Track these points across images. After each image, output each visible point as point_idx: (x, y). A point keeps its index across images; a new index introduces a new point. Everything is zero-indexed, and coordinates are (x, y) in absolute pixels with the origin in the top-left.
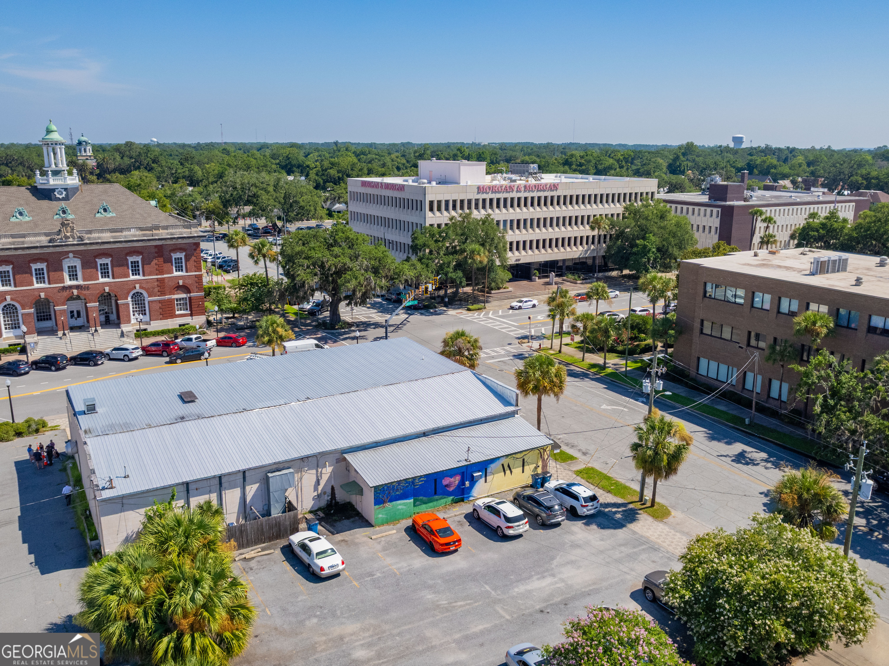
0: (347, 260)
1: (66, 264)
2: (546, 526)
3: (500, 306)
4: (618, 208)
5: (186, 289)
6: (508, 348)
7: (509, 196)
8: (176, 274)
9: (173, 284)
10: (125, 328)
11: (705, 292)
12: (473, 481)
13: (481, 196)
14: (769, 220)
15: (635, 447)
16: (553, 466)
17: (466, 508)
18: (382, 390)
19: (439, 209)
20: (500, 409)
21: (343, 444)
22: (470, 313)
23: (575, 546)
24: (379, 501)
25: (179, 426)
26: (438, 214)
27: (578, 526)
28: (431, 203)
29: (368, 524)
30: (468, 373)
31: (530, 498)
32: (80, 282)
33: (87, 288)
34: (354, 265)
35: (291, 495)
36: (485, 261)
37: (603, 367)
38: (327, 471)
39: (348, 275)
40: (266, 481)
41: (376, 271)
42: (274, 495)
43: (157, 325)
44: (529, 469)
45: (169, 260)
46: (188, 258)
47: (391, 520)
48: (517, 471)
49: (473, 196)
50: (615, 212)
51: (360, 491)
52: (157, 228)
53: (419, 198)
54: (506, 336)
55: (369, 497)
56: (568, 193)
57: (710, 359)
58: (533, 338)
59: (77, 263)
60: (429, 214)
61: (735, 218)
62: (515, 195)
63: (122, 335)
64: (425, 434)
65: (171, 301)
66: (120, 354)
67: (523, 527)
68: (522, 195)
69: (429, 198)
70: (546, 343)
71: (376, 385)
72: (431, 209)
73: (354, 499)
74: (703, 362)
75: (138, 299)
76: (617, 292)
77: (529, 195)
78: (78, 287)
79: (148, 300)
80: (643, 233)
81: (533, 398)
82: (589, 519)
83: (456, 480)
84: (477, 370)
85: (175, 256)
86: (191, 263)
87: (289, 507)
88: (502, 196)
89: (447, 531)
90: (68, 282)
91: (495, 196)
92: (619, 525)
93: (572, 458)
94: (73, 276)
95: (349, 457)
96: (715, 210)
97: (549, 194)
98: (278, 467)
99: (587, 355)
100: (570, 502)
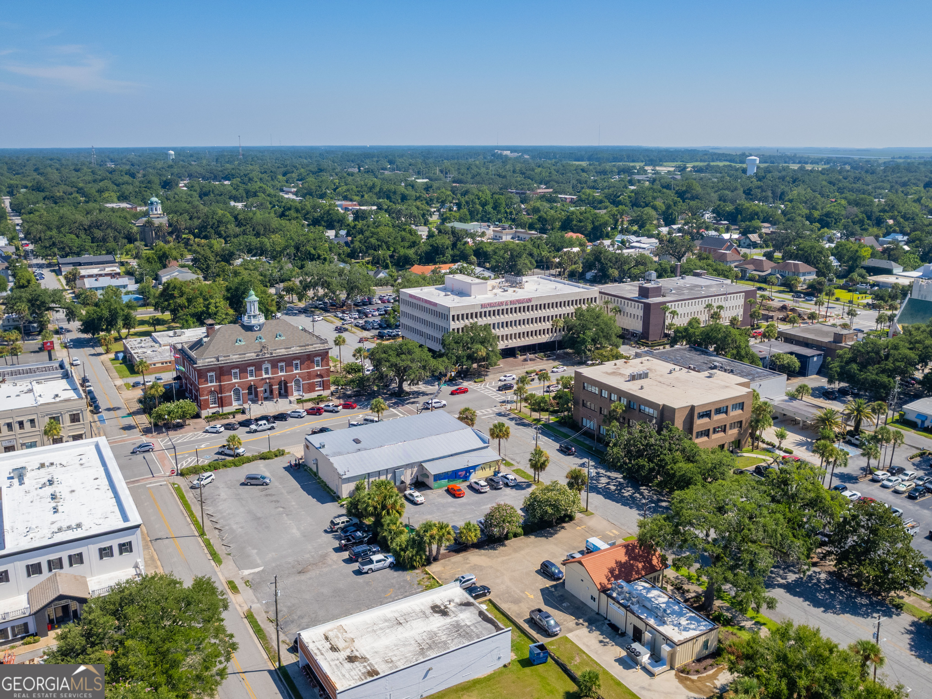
0: (409, 363)
1: (264, 367)
2: (496, 489)
3: (493, 379)
4: (571, 309)
5: (321, 376)
6: (494, 409)
7: (500, 308)
8: (316, 368)
9: (314, 374)
10: (292, 398)
11: (584, 387)
12: (470, 473)
13: (483, 310)
14: (674, 313)
15: (530, 460)
16: (503, 468)
17: (468, 484)
18: (434, 437)
19: (458, 319)
20: (482, 445)
21: (421, 460)
22: (476, 384)
23: (505, 495)
24: (435, 480)
25: (359, 453)
26: (457, 322)
27: (508, 490)
28: (453, 316)
29: (431, 489)
30: (469, 429)
31: (491, 480)
32: (270, 376)
33: (273, 378)
34: (414, 365)
35: (403, 478)
36: (484, 354)
37: (538, 420)
38: (415, 469)
39: (410, 372)
40: (394, 473)
41: (424, 368)
42: (397, 478)
43: (307, 396)
44: (493, 469)
45: (313, 362)
46: (322, 360)
47: (440, 487)
48: (488, 470)
49: (478, 310)
50: (570, 312)
51: (428, 477)
52: (308, 345)
53: (447, 313)
54: (494, 401)
55: (432, 479)
56: (538, 303)
57: (587, 419)
58: (508, 402)
59: (269, 366)
60: (452, 323)
61: (652, 311)
62: (504, 307)
63: (290, 402)
64: (452, 455)
65: (313, 383)
66: (296, 415)
67: (487, 489)
68: (509, 307)
69: (452, 314)
70: (514, 406)
71: (431, 435)
72: (453, 320)
73: (425, 480)
74: (584, 420)
75: (297, 382)
76: (565, 368)
77: (513, 306)
78: (269, 378)
79: (302, 382)
80: (584, 328)
81: (497, 440)
82: (512, 487)
83: (464, 473)
84: (475, 427)
85: (316, 359)
86: (324, 362)
87: (402, 482)
88: (496, 309)
89: (460, 490)
90: (265, 376)
91: (492, 309)
92: (524, 489)
93: (512, 465)
94: (267, 373)
95: (423, 464)
96: (640, 305)
97: (526, 305)
98: (398, 468)
99: (533, 413)
100: (506, 481)
